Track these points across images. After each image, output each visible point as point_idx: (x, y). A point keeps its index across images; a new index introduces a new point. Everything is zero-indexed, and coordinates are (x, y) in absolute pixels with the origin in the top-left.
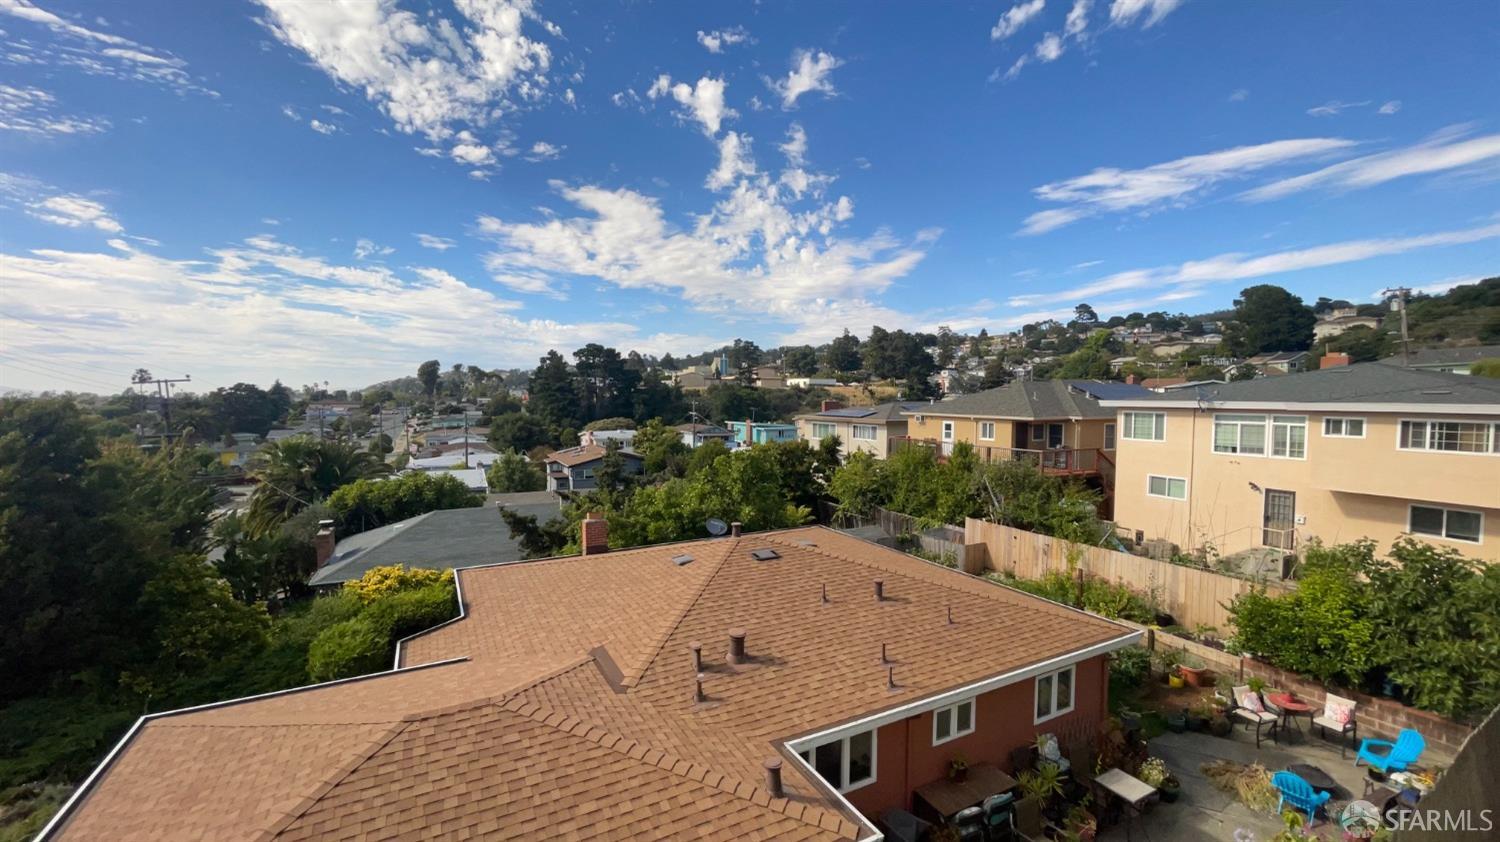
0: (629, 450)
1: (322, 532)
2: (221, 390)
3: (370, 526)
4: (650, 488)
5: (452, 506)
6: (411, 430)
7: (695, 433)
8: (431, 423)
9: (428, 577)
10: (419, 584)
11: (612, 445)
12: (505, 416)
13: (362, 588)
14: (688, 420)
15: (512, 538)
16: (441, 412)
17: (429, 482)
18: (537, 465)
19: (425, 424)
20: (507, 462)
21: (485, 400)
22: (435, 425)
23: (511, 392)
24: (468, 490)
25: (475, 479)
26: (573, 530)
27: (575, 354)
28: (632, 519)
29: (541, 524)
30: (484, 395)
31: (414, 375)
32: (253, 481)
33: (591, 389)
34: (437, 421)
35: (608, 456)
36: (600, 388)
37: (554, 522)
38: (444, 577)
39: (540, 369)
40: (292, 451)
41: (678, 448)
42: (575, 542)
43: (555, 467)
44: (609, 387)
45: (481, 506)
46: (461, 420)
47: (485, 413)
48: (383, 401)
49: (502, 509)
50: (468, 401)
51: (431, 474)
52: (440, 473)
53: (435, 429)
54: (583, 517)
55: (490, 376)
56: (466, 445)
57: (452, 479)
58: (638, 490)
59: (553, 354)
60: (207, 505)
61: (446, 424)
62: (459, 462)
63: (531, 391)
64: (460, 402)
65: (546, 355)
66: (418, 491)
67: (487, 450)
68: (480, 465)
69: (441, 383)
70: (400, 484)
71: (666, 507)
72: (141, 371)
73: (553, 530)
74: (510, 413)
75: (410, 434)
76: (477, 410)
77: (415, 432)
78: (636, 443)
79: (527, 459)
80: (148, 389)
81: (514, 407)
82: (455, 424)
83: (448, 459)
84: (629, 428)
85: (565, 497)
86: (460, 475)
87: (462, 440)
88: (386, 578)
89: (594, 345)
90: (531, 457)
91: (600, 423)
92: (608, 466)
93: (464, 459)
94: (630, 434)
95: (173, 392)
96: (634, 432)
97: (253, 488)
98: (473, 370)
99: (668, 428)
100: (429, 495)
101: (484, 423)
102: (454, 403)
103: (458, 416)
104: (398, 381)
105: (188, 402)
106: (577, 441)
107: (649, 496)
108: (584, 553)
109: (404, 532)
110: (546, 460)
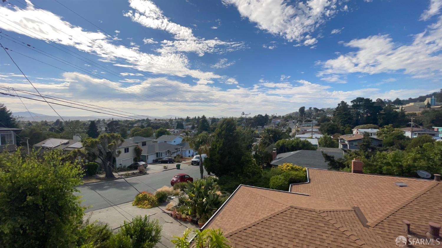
0: (375, 137)
1: (274, 151)
2: (256, 116)
3: (285, 152)
4: (384, 153)
5: (307, 149)
6: (297, 126)
7: (412, 132)
8: (302, 125)
9: (299, 168)
10: (297, 170)
11: (367, 134)
12: (325, 123)
13: (282, 168)
14: (409, 126)
15: (326, 162)
16: (305, 122)
17: (301, 141)
18: (335, 139)
19: (300, 125)
20: (325, 138)
21: (318, 118)
22: (303, 125)
23: (327, 115)
24: (312, 145)
25: (314, 142)
26: (348, 163)
27: (351, 102)
28: (375, 163)
29: (336, 159)
30: (318, 116)
31: (298, 111)
32: (261, 137)
33: (358, 114)
34: (304, 124)
35: (364, 138)
36: (362, 113)
37: (341, 159)
38: (304, 169)
39: (337, 108)
40: (268, 131)
41: (401, 137)
42: (348, 167)
43: (342, 141)
44: (366, 113)
45: (316, 150)
46: (311, 124)
47: (318, 122)
48: (290, 118)
49: (322, 152)
50: (313, 118)
51: (302, 139)
52: (304, 139)
53: (303, 126)
54: (352, 159)
55: (320, 110)
56: (312, 131)
57: (307, 141)
58: (378, 152)
59: (343, 102)
60: (252, 142)
61: (306, 125)
62: (310, 136)
63: (334, 115)
64: (311, 118)
65: (340, 103)
66: (298, 144)
67: (319, 133)
68: (316, 138)
69: (305, 113)
70: (293, 141)
71: (392, 161)
72: (243, 112)
73: (341, 161)
74: (326, 122)
75: (296, 128)
76: (316, 121)
77: (298, 127)
78: (379, 134)
79: (332, 137)
80: (244, 116)
81: (328, 120)
82: (309, 125)
83: (306, 135)
84: (375, 128)
85: (345, 151)
86: (309, 140)
87: (311, 130)
88: (288, 166)
89: (360, 98)
90: (334, 137)
91: (362, 126)
92: (364, 142)
94: (375, 131)
95: (248, 117)
96: (378, 130)
97: (261, 139)
98: (315, 109)
99: (396, 129)
100: (301, 145)
101: (318, 125)
102: (309, 119)
103: (310, 123)
104: (294, 113)
105: (250, 119)
106: (351, 132)
107: (384, 155)
108: (352, 172)
109: (293, 155)
110: (339, 138)
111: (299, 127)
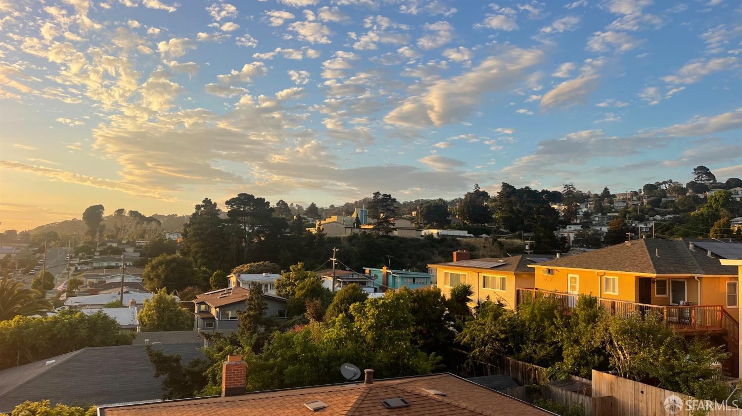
0: (273, 293)
3: (24, 361)
4: (289, 331)
5: (103, 343)
6: (73, 268)
8: (92, 263)
11: (257, 288)
12: (160, 258)
15: (157, 376)
16: (101, 253)
17: (82, 316)
18: (184, 305)
19: (86, 263)
20: (160, 301)
21: (143, 243)
22: (95, 265)
23: (167, 236)
24: (120, 328)
25: (125, 317)
26: (213, 371)
27: (227, 203)
29: (185, 364)
30: (142, 237)
31: (80, 218)
34: (98, 261)
35: (251, 298)
37: (196, 363)
38: (89, 414)
39: (194, 215)
41: (317, 291)
42: (215, 383)
43: (203, 307)
44: (257, 234)
45: (130, 344)
46: (120, 260)
47: (142, 255)
48: (49, 241)
49: (149, 347)
50: (128, 243)
51: (86, 312)
52: (95, 311)
53: (95, 268)
54: (224, 357)
55: (151, 219)
56: (122, 284)
57: (106, 317)
59: (207, 202)
61: (105, 264)
62: (114, 300)
63: (185, 235)
64: (120, 243)
65: (201, 203)
66: (73, 327)
67: (142, 290)
68: (134, 303)
69: (104, 226)
70: (55, 321)
73: (196, 369)
74: (165, 254)
75: (71, 273)
76: (135, 251)
77: (76, 269)
78: (281, 286)
79: (178, 299)
81: (170, 248)
82: (114, 264)
83: (105, 297)
84: (273, 271)
85: (208, 337)
86: (111, 313)
87: (119, 279)
88: (33, 413)
89: (245, 194)
90: (182, 298)
91: (246, 267)
92: (250, 309)
93: (119, 298)
96: (277, 276)
98: (134, 214)
99: (309, 273)
100: (83, 332)
101: (140, 264)
102: (115, 245)
103: (117, 257)
104: (66, 222)
106: (225, 283)
108: (223, 394)
109: (55, 368)
110: (194, 301)
111: (81, 271)
